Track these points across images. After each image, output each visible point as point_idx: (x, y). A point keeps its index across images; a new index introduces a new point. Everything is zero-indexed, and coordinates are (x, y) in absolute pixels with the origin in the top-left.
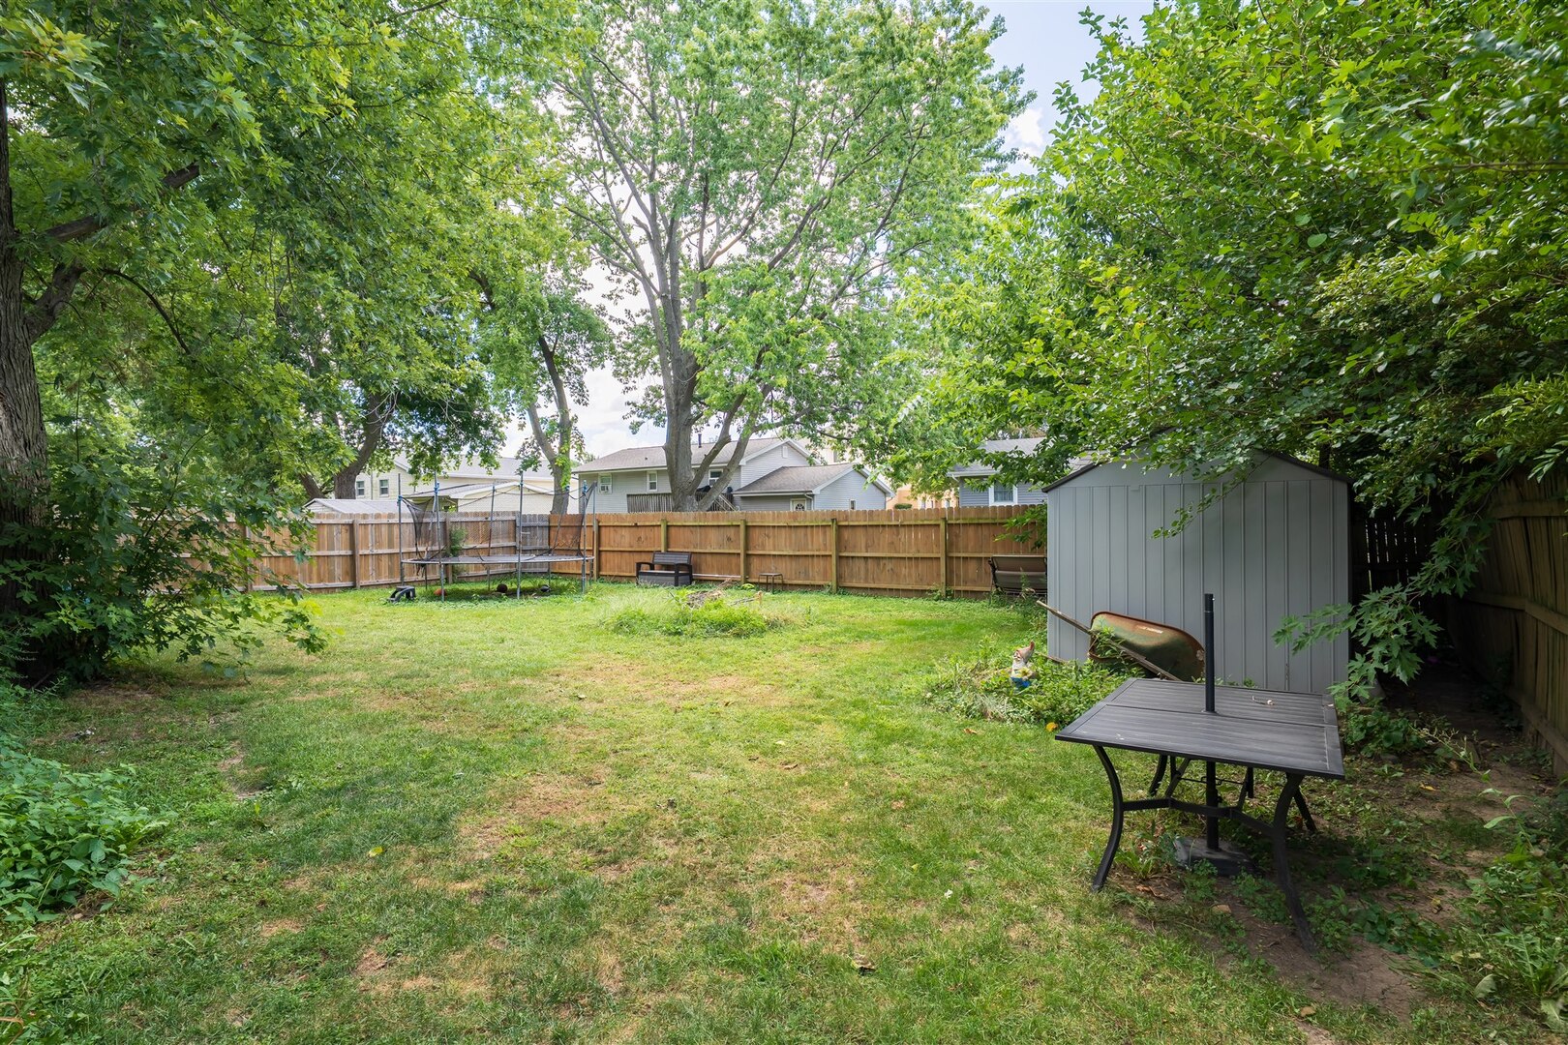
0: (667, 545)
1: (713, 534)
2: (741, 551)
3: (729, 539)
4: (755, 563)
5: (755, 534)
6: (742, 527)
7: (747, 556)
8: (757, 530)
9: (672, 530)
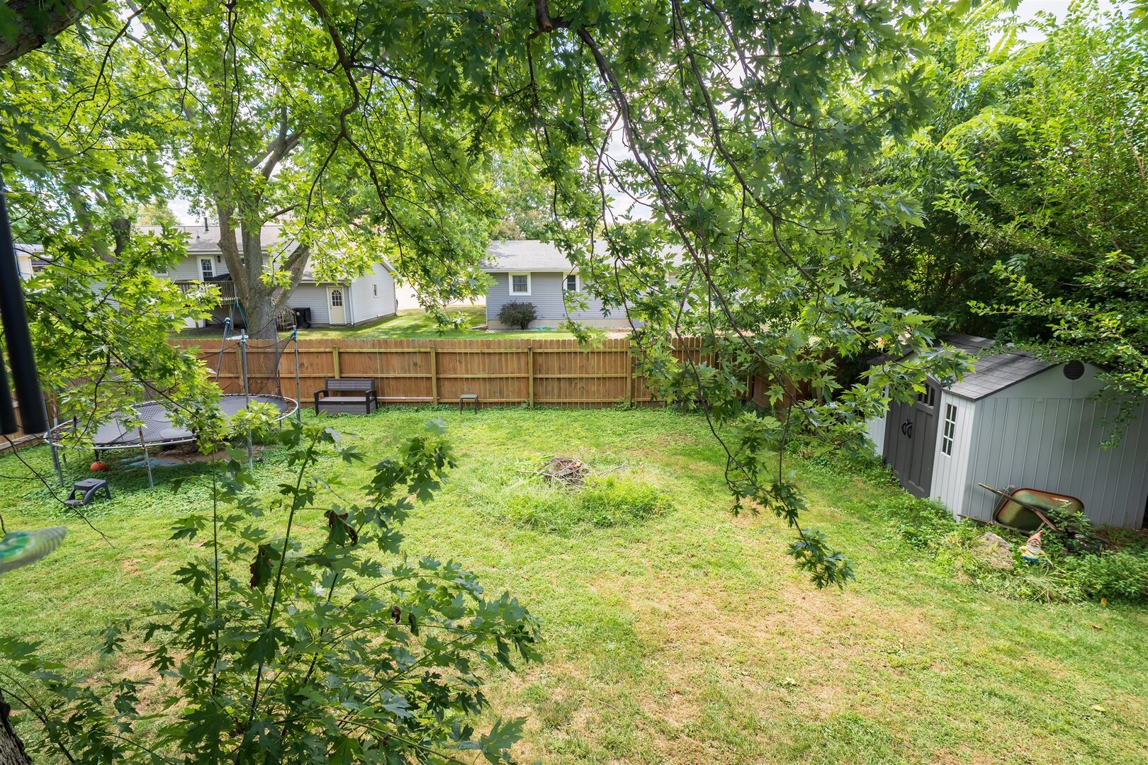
0: (341, 371)
1: (395, 361)
2: (433, 375)
3: (415, 364)
4: (446, 386)
5: (446, 361)
6: (433, 355)
7: (438, 379)
8: (447, 358)
9: (346, 357)
